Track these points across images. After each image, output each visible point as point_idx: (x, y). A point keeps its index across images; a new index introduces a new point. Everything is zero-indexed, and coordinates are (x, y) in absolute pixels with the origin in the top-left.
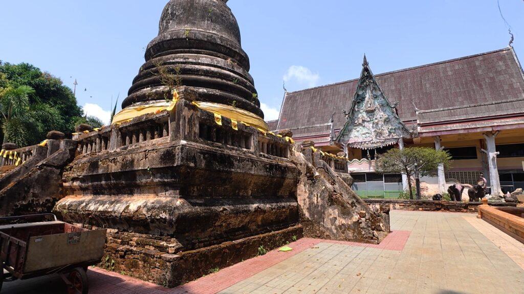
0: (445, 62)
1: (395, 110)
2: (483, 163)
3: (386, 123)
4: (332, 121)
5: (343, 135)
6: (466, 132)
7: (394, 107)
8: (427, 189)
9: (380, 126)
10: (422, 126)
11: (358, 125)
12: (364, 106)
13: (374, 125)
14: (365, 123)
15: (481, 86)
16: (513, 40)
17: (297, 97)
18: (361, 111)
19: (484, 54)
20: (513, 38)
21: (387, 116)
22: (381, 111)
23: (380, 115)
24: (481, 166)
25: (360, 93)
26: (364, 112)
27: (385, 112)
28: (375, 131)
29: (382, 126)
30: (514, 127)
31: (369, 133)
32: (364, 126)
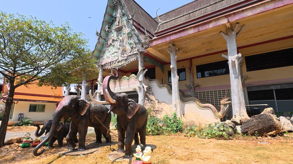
3: (129, 39)
5: (99, 57)
7: (131, 18)
9: (124, 43)
11: (109, 46)
13: (121, 44)
14: (115, 42)
18: (113, 31)
22: (126, 27)
23: (125, 31)
25: (114, 14)
27: (129, 27)
31: (117, 52)
32: (114, 46)
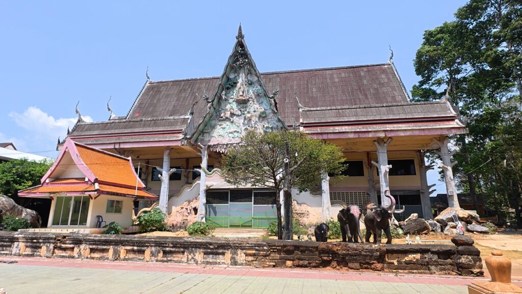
0: (331, 69)
1: (273, 102)
2: (370, 181)
3: (261, 119)
4: (192, 114)
5: (203, 133)
6: (356, 136)
7: (272, 97)
8: (308, 215)
9: (253, 123)
10: (306, 126)
11: (224, 120)
12: (234, 94)
13: (246, 122)
14: (235, 117)
15: (366, 95)
16: (392, 56)
17: (162, 88)
18: (231, 101)
19: (368, 66)
20: (392, 54)
21: (263, 110)
22: (255, 102)
23: (255, 108)
24: (368, 186)
25: (232, 76)
26: (234, 103)
27: (261, 104)
28: (246, 129)
29: (255, 124)
30: (408, 133)
31: (238, 132)
32: (232, 122)
